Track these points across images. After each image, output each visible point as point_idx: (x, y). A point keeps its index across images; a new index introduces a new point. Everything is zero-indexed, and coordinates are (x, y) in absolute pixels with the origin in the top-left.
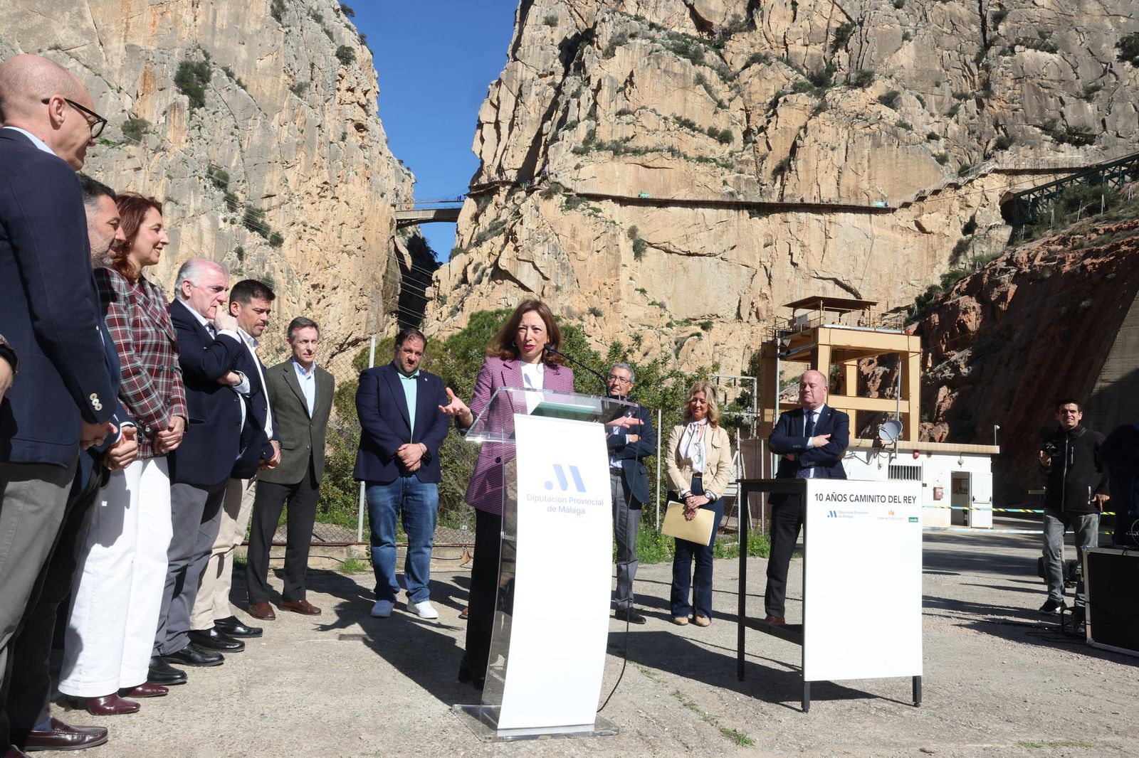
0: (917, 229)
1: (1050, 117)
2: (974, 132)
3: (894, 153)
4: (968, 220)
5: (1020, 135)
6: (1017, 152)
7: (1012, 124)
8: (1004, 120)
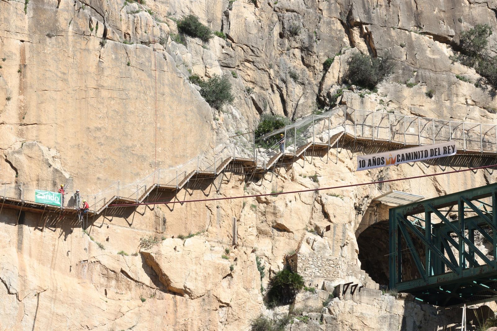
0: (146, 279)
1: (472, 21)
2: (294, 33)
3: (93, 59)
4: (279, 266)
5: (403, 55)
6: (398, 98)
7: (385, 24)
8: (367, 12)
